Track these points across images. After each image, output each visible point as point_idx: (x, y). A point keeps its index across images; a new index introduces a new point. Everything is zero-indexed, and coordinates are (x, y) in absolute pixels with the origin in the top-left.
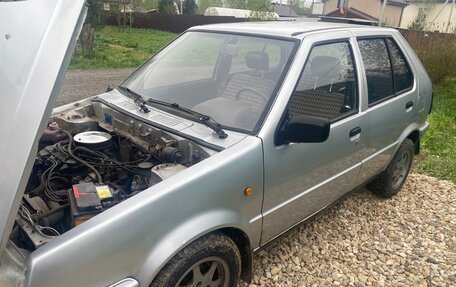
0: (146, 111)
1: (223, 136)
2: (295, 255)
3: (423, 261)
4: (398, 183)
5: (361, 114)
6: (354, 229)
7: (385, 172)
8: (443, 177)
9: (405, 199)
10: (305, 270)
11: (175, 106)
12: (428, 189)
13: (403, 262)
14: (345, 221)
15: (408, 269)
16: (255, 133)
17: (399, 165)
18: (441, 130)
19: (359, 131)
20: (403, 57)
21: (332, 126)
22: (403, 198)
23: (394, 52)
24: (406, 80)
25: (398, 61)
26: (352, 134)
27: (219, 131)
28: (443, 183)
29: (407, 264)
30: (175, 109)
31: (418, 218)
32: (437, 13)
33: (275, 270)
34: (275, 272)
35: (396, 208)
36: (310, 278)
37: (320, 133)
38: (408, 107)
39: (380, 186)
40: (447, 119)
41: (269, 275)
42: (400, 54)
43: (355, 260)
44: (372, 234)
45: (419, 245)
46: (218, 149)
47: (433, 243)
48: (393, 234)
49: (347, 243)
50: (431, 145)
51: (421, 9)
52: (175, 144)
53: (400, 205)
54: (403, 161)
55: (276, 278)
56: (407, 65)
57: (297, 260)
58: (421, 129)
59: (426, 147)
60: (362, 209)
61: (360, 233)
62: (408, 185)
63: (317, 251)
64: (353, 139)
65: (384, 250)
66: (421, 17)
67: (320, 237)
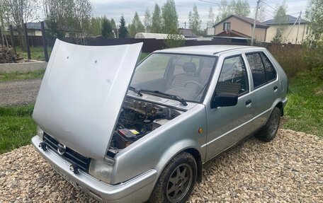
0: (141, 95)
1: (186, 105)
2: (221, 170)
3: (290, 171)
4: (273, 133)
5: (250, 93)
6: (251, 158)
7: (265, 126)
8: (300, 131)
9: (278, 142)
10: (228, 177)
11: (157, 92)
12: (290, 137)
13: (280, 171)
14: (246, 154)
15: (282, 175)
16: (201, 102)
17: (273, 122)
18: (296, 105)
19: (250, 102)
20: (269, 62)
21: (239, 98)
22: (277, 141)
23: (264, 59)
24: (272, 75)
25: (267, 65)
26: (247, 103)
27: (184, 102)
28: (299, 133)
29: (282, 172)
30: (157, 93)
31: (286, 151)
32: (288, 32)
33: (212, 177)
34: (212, 178)
35: (273, 146)
36: (231, 180)
37: (233, 101)
38: (275, 89)
39: (263, 135)
40: (299, 98)
41: (209, 180)
42: (268, 60)
43: (253, 171)
44: (261, 159)
45: (288, 163)
46: (185, 111)
47: (295, 162)
48: (273, 159)
49: (248, 164)
50: (291, 113)
51: (278, 29)
52: (161, 110)
53: (275, 145)
54: (275, 120)
55: (213, 181)
56: (272, 66)
57: (222, 173)
58: (283, 102)
59: (288, 114)
60: (254, 148)
61: (255, 159)
62: (279, 135)
63: (232, 169)
64: (247, 106)
65: (269, 166)
66: (279, 35)
67: (233, 162)
